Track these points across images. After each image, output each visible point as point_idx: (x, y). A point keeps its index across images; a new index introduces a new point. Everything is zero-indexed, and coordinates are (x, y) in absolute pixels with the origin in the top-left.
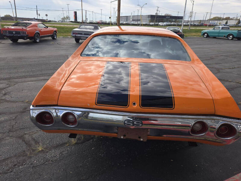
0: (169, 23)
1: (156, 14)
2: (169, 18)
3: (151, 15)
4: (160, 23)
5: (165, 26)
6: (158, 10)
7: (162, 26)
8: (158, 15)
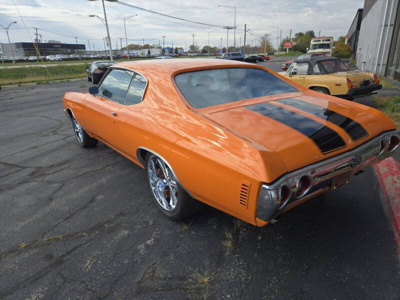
0: (66, 57)
1: (36, 40)
2: (60, 48)
3: (23, 43)
4: (48, 57)
5: (60, 61)
6: (37, 34)
7: (54, 61)
8: (41, 42)
